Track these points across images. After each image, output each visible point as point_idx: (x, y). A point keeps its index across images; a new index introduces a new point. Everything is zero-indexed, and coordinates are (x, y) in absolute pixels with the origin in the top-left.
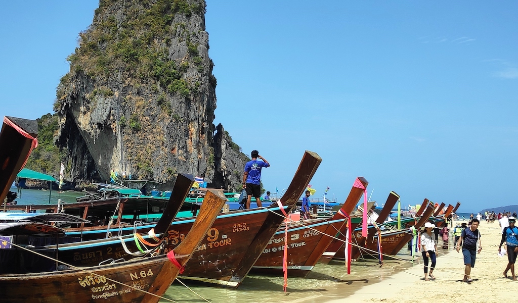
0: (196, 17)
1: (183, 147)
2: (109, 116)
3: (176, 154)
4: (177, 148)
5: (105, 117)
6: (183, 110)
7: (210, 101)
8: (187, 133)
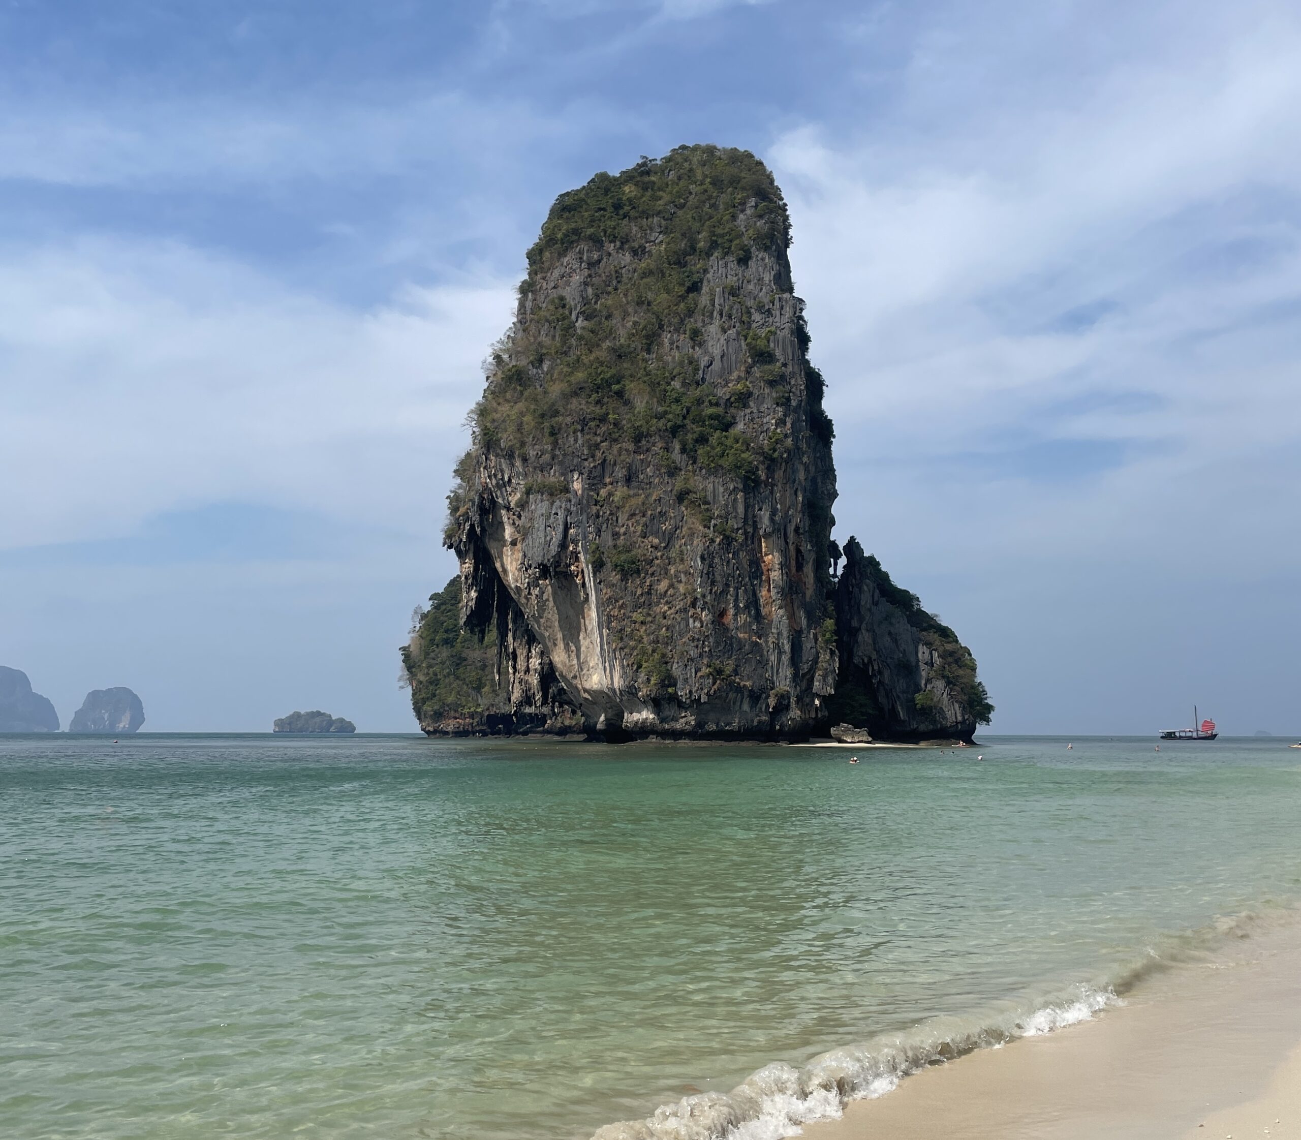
0: (763, 259)
1: (747, 607)
2: (563, 545)
3: (732, 627)
4: (731, 612)
5: (554, 549)
6: (741, 509)
7: (819, 480)
8: (756, 570)
